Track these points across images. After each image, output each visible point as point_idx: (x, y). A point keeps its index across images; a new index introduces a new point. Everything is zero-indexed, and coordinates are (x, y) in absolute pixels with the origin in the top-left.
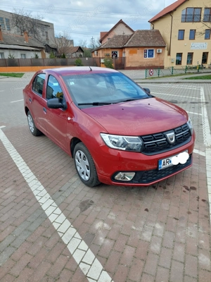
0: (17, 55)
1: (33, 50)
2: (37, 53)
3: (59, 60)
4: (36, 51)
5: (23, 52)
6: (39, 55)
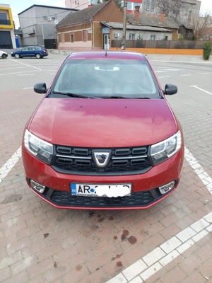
0: (147, 37)
1: (164, 32)
2: (167, 34)
3: (187, 42)
4: (167, 32)
5: (154, 34)
6: (170, 37)
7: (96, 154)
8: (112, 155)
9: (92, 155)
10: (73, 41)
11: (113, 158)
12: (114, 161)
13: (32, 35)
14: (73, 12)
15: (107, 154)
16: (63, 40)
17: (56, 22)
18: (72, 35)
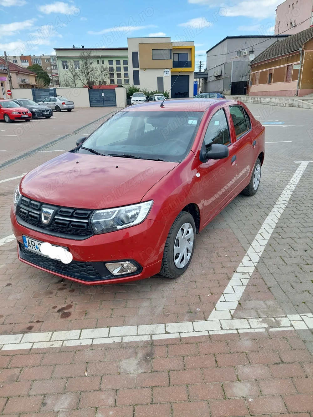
7: (45, 210)
8: (56, 213)
9: (40, 210)
10: (270, 82)
11: (56, 217)
12: (56, 221)
13: (218, 77)
14: (280, 39)
15: (51, 211)
16: (257, 82)
17: (252, 57)
18: (271, 74)
